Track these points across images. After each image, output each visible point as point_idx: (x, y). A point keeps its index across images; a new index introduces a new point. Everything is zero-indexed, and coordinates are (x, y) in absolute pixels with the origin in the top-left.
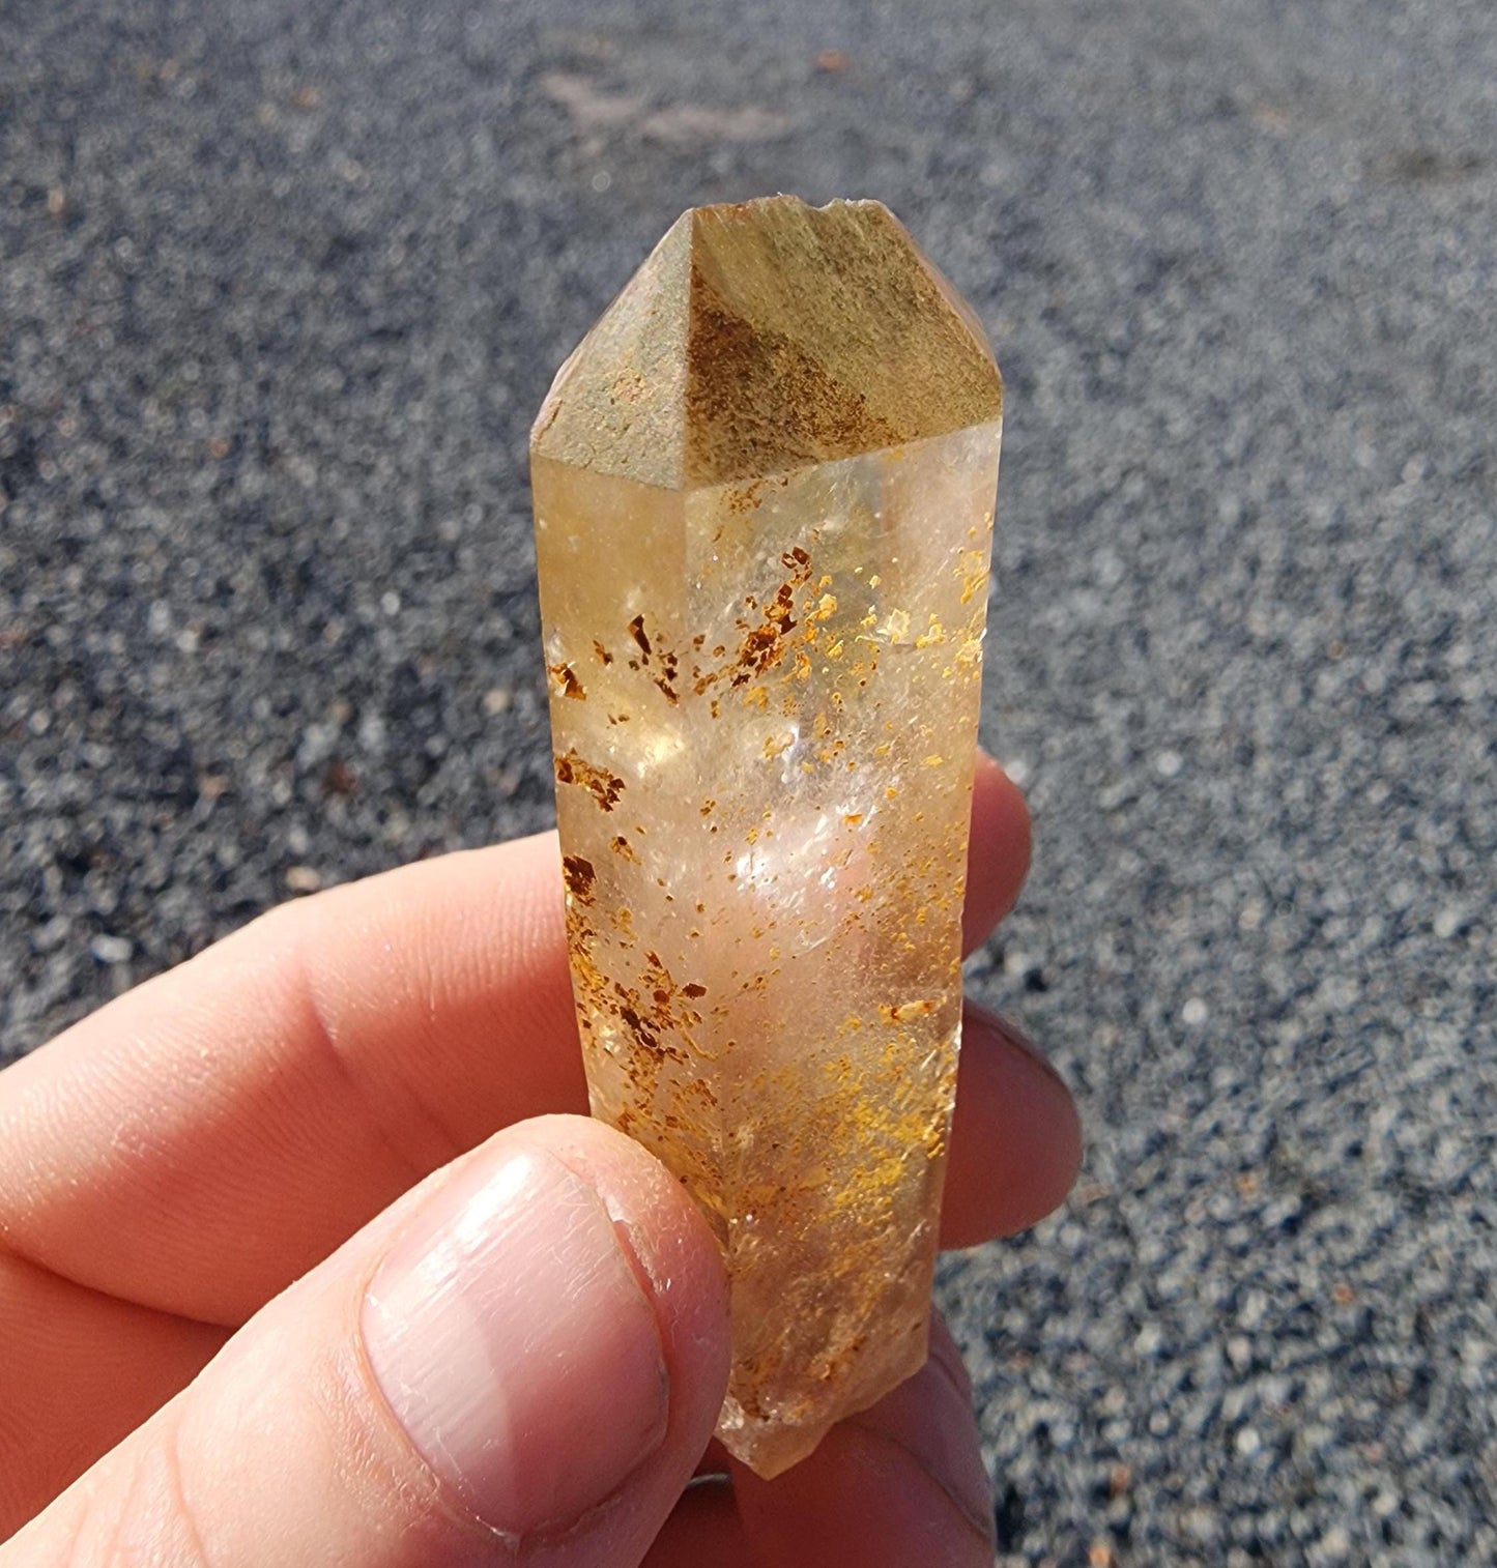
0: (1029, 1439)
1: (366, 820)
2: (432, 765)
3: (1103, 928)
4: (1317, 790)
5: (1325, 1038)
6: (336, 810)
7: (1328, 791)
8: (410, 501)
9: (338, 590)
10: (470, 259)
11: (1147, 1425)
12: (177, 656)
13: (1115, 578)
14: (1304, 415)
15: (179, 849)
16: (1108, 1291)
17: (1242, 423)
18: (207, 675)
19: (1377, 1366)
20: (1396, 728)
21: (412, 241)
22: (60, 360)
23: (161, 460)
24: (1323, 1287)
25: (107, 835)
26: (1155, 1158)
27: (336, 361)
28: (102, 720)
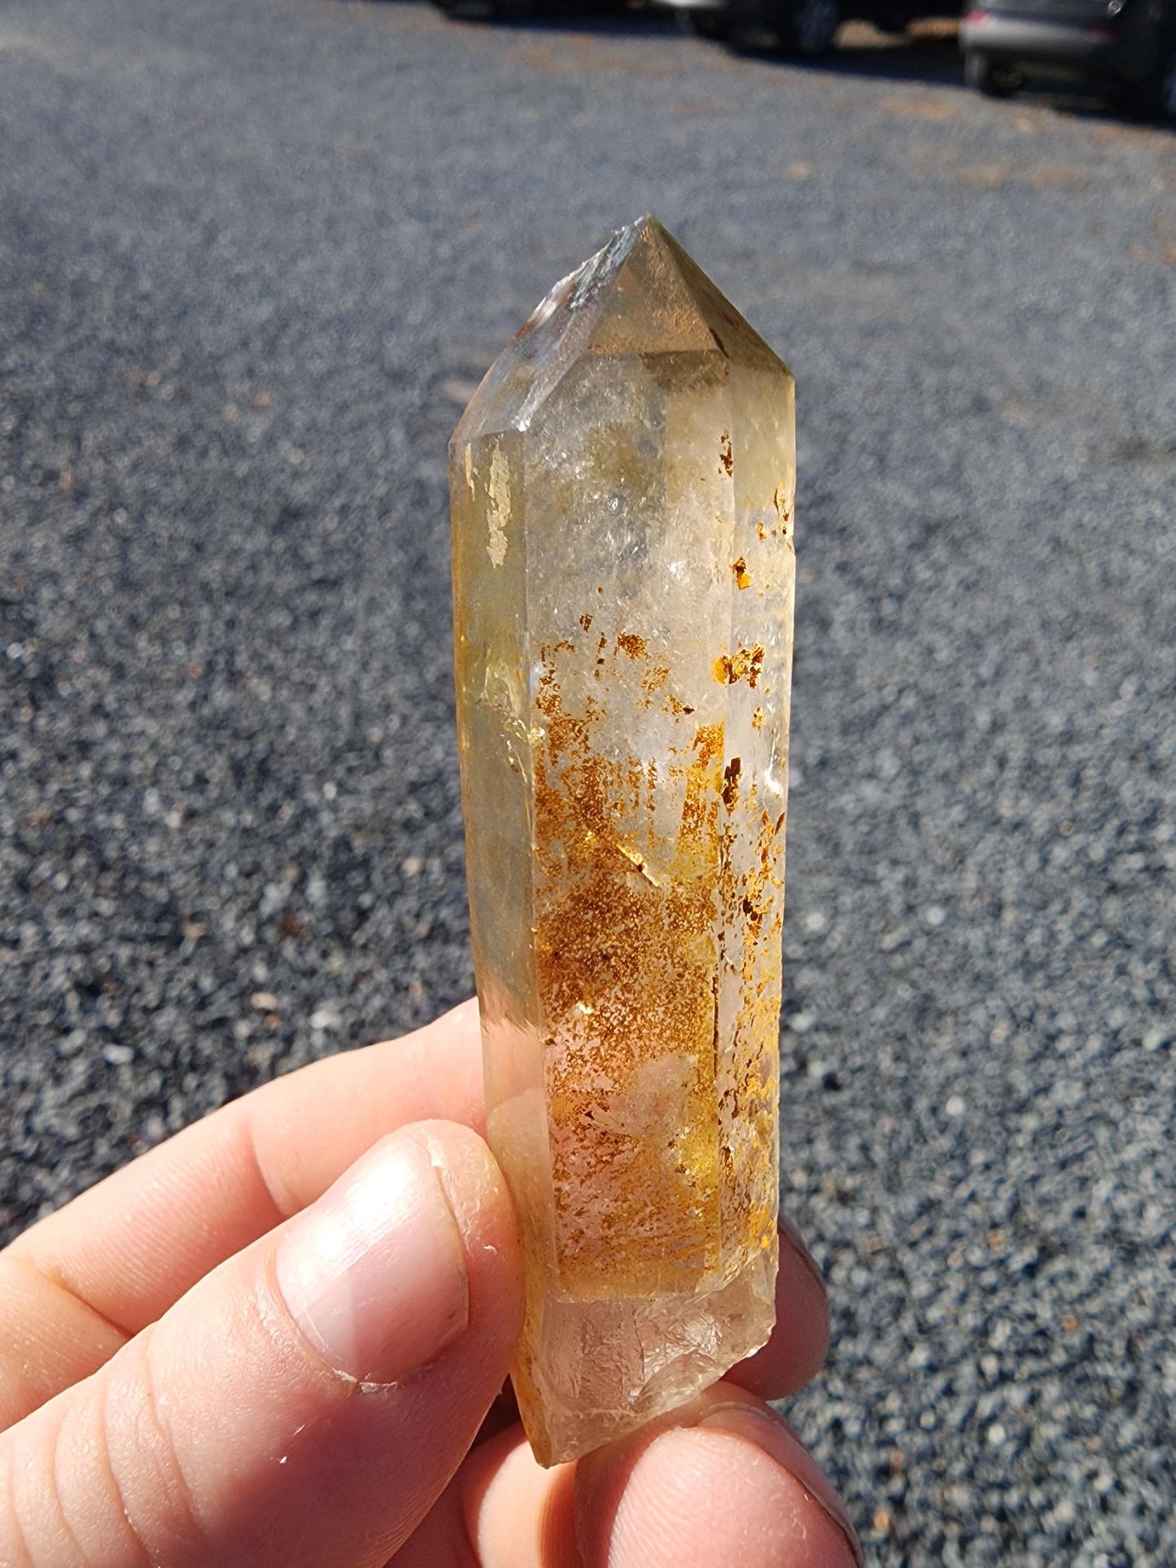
0: (827, 1431)
1: (312, 957)
2: (363, 915)
3: (884, 1043)
4: (1052, 937)
5: (1058, 1127)
6: (289, 949)
7: (1061, 937)
8: (344, 712)
9: (289, 780)
10: (388, 525)
11: (918, 1421)
12: (166, 831)
13: (893, 772)
14: (1041, 645)
15: (169, 979)
16: (889, 1319)
17: (993, 652)
18: (189, 846)
19: (1097, 1378)
20: (1113, 889)
21: (344, 511)
22: (72, 603)
23: (151, 681)
24: (1055, 1317)
25: (114, 967)
26: (925, 1218)
27: (286, 604)
28: (109, 880)
